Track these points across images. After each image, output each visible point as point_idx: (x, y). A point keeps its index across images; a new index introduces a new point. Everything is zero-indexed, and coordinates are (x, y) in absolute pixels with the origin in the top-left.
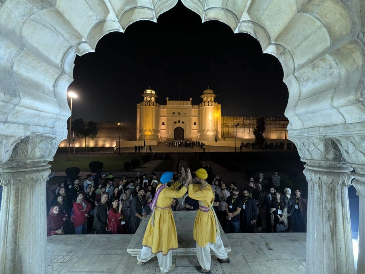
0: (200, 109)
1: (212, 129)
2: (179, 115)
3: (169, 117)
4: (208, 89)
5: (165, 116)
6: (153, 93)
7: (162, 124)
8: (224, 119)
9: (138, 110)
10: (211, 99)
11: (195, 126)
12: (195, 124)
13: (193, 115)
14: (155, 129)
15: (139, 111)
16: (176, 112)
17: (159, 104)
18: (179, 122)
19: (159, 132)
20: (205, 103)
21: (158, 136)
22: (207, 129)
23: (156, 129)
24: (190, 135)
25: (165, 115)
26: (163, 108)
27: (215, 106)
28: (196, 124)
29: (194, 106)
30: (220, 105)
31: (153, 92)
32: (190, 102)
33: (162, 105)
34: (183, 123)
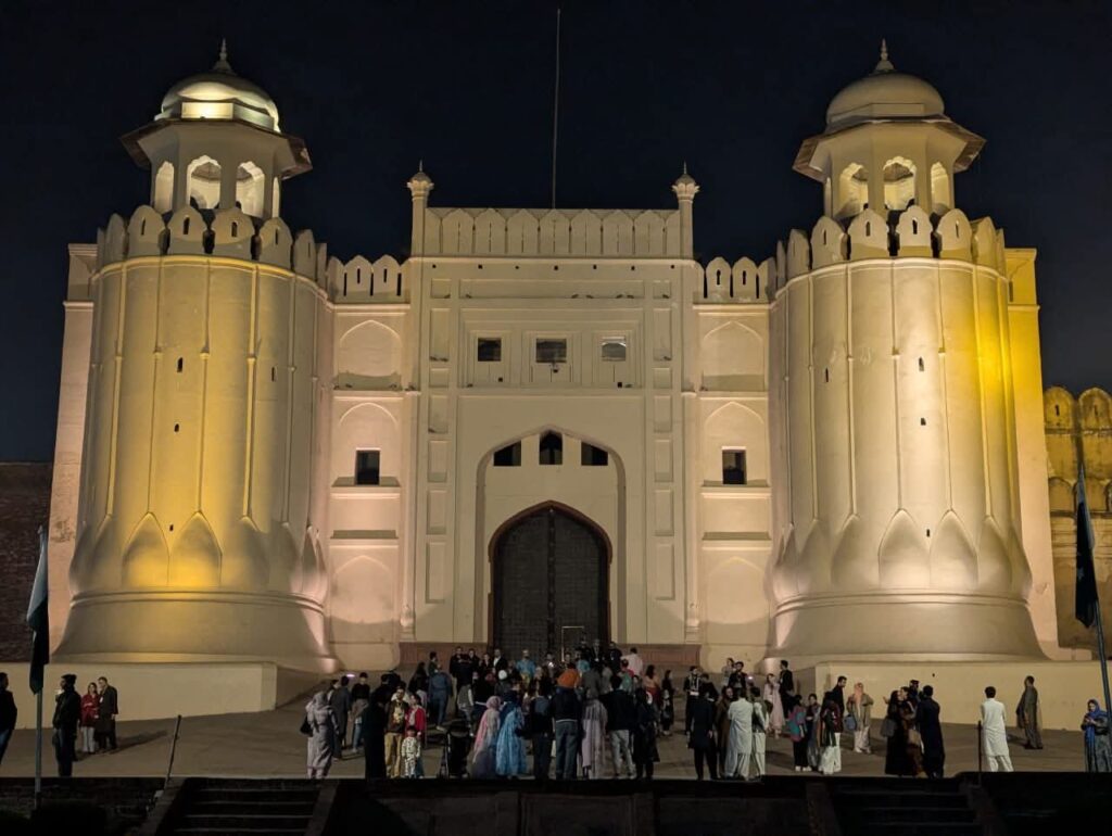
0: (791, 295)
1: (952, 529)
2: (547, 366)
3: (439, 397)
4: (883, 73)
5: (392, 386)
6: (254, 117)
7: (350, 471)
8: (1077, 414)
9: (78, 311)
10: (924, 181)
11: (734, 494)
12: (735, 473)
13: (713, 370)
14: (260, 523)
15: (87, 327)
16: (519, 332)
17: (318, 240)
18: (551, 446)
19: (311, 560)
20: (856, 228)
21: (293, 608)
22: (881, 527)
23: (276, 525)
24: (676, 608)
25: (394, 364)
26: (372, 296)
27: (974, 261)
28: (750, 476)
29: (717, 264)
30: (1030, 255)
31: (261, 111)
32: (677, 225)
33: (359, 262)
34: (595, 456)
